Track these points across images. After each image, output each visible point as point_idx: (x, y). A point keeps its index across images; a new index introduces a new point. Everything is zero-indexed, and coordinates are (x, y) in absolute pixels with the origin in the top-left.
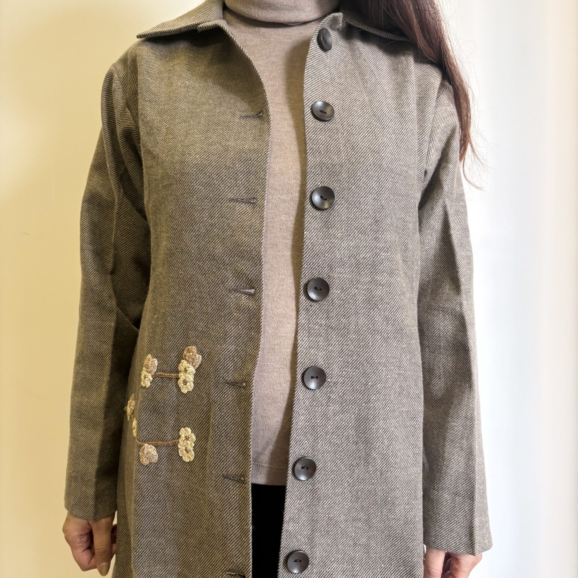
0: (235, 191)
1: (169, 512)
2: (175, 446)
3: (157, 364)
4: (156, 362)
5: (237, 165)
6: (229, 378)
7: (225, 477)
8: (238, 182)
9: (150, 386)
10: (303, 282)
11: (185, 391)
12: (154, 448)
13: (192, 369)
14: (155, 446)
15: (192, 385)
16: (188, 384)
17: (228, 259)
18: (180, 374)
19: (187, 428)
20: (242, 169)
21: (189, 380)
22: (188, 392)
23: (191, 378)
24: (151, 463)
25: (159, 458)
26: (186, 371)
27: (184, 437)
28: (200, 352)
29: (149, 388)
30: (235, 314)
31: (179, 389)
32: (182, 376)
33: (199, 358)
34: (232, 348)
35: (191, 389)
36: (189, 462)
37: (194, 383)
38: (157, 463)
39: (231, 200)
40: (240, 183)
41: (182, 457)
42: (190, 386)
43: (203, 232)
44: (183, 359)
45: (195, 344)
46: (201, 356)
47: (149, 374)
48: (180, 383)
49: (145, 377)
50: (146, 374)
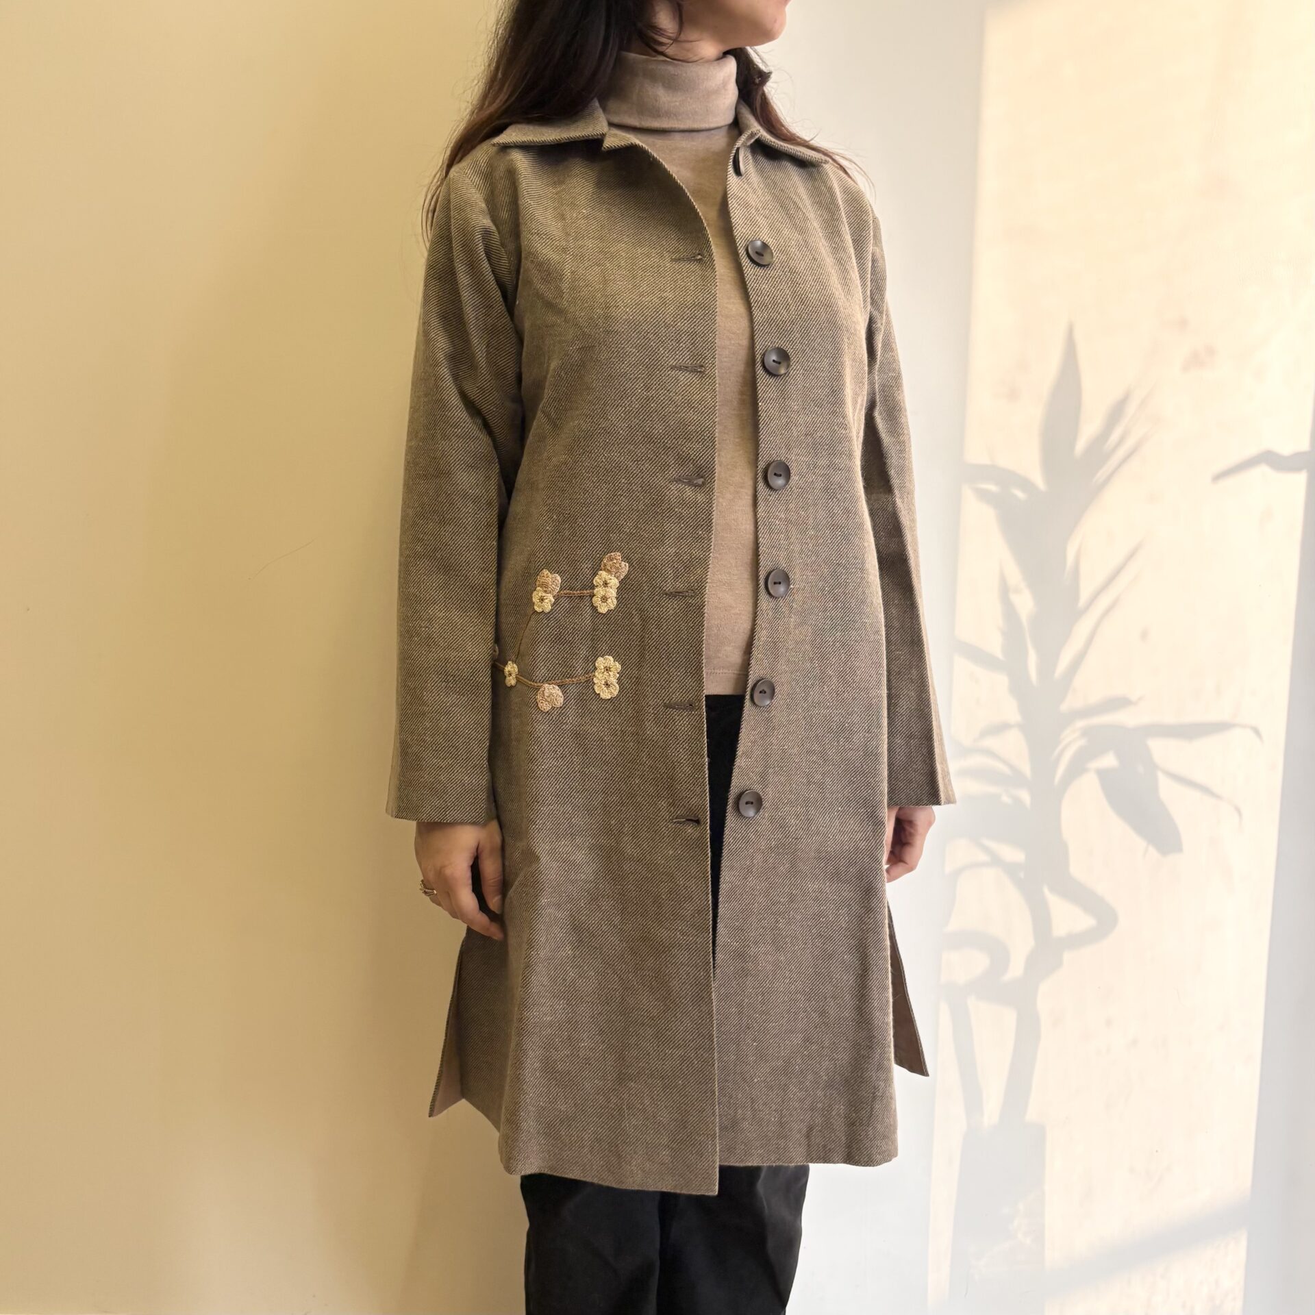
0: (677, 356)
1: (577, 769)
2: (590, 683)
3: (560, 581)
4: (559, 578)
5: (679, 324)
6: (669, 587)
7: (667, 706)
8: (681, 344)
9: (552, 610)
10: (762, 465)
11: (603, 609)
12: (557, 688)
13: (614, 582)
14: (558, 686)
15: (615, 602)
16: (609, 600)
17: (669, 442)
18: (596, 589)
19: (607, 657)
20: (686, 328)
21: (611, 595)
22: (609, 611)
23: (612, 593)
24: (553, 708)
25: (564, 700)
26: (606, 584)
27: (603, 668)
28: (626, 558)
29: (549, 612)
30: (676, 510)
31: (594, 608)
32: (600, 591)
33: (625, 567)
34: (672, 551)
35: (612, 607)
36: (609, 700)
37: (617, 598)
38: (561, 707)
39: (673, 368)
40: (684, 346)
41: (599, 694)
42: (612, 603)
43: (637, 407)
44: (601, 570)
45: (619, 549)
46: (627, 564)
47: (549, 595)
48: (597, 601)
49: (542, 600)
50: (544, 594)
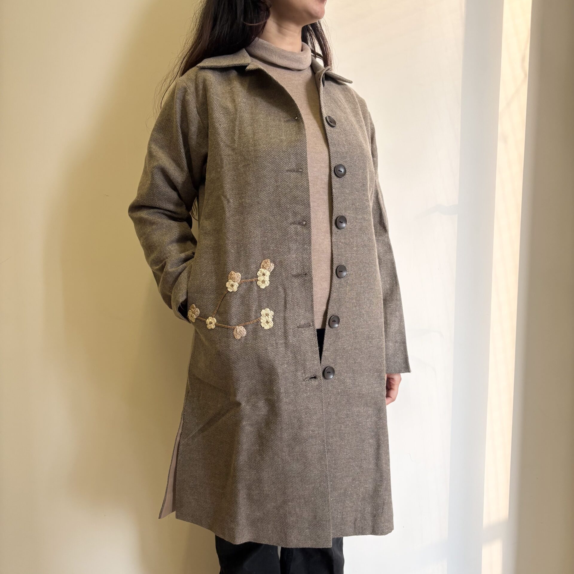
0: (289, 165)
1: (256, 364)
2: (258, 323)
3: (241, 276)
4: (240, 274)
5: (289, 150)
6: (294, 273)
7: (299, 327)
8: (291, 160)
9: (238, 290)
10: (334, 218)
11: (263, 287)
12: (243, 327)
13: (268, 274)
15: (269, 282)
16: (266, 282)
17: (289, 206)
18: (259, 278)
19: (266, 309)
20: (292, 152)
21: (267, 280)
22: (266, 287)
23: (267, 278)
24: (242, 337)
25: (247, 332)
26: (264, 275)
27: (265, 314)
28: (273, 261)
30: (294, 237)
31: (259, 287)
32: (261, 278)
33: (272, 266)
34: (294, 256)
35: (268, 285)
36: (269, 329)
37: (270, 281)
38: (245, 336)
39: (287, 171)
41: (264, 327)
42: (267, 283)
43: (272, 190)
44: (261, 268)
45: (269, 258)
46: (273, 264)
47: (236, 283)
48: (259, 283)
49: (232, 286)
50: (233, 283)
